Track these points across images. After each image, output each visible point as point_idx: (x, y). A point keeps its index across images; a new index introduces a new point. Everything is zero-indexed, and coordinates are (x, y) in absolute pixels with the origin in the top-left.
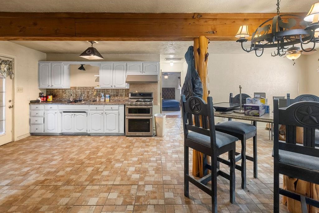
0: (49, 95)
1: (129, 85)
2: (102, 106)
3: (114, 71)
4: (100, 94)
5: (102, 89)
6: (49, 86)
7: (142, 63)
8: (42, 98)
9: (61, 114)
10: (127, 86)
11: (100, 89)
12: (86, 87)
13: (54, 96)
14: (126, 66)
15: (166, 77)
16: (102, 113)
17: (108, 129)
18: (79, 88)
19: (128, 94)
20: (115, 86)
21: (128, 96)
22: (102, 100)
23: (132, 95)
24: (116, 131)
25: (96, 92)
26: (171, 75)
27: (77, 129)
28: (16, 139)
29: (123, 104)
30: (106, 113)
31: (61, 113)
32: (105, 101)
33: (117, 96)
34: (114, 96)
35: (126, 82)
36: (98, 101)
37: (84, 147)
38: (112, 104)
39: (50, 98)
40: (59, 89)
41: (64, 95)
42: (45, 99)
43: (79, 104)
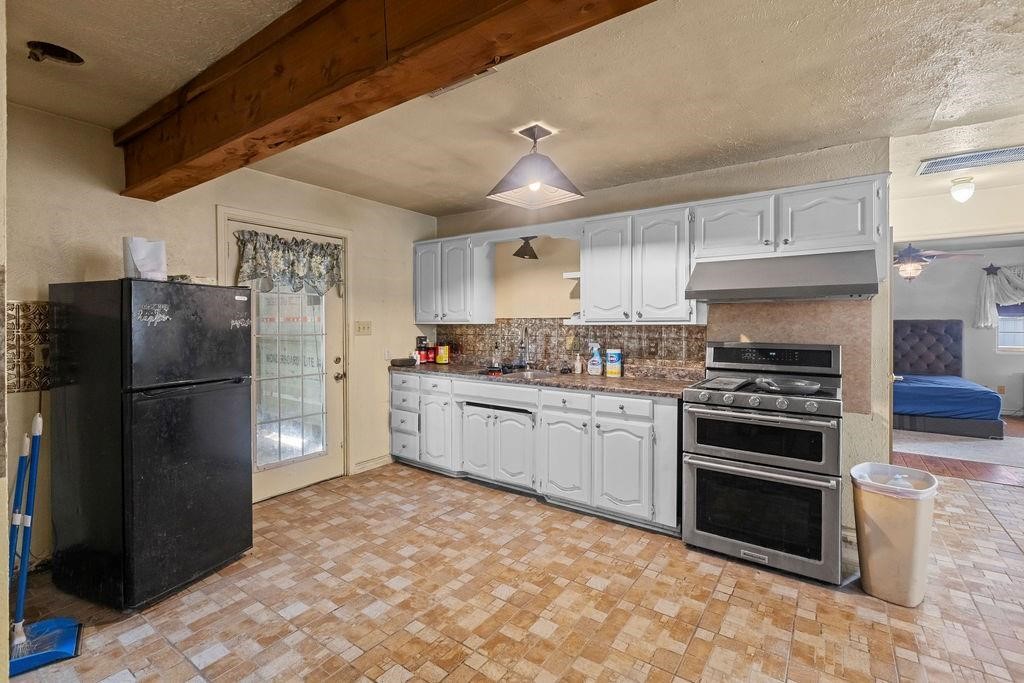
0: (442, 345)
1: (705, 307)
2: (585, 396)
3: (639, 249)
4: (586, 346)
5: (593, 326)
6: (437, 316)
7: (772, 200)
8: (423, 353)
9: (462, 408)
10: (694, 316)
11: (587, 328)
12: (540, 319)
13: (455, 348)
14: (692, 221)
15: (910, 269)
16: (585, 425)
17: (606, 494)
18: (520, 322)
19: (702, 349)
20: (640, 315)
21: (703, 358)
22: (594, 370)
23: (721, 353)
24: (640, 511)
25: (572, 338)
26: (939, 256)
27: (504, 470)
28: (354, 470)
29: (672, 396)
30: (598, 427)
31: (460, 404)
32: (604, 373)
33: (653, 355)
34: (640, 354)
35: (689, 295)
36: (578, 371)
37: (502, 557)
38: (626, 392)
39: (444, 353)
40: (468, 326)
41: (480, 346)
42: (431, 356)
43: (509, 382)
